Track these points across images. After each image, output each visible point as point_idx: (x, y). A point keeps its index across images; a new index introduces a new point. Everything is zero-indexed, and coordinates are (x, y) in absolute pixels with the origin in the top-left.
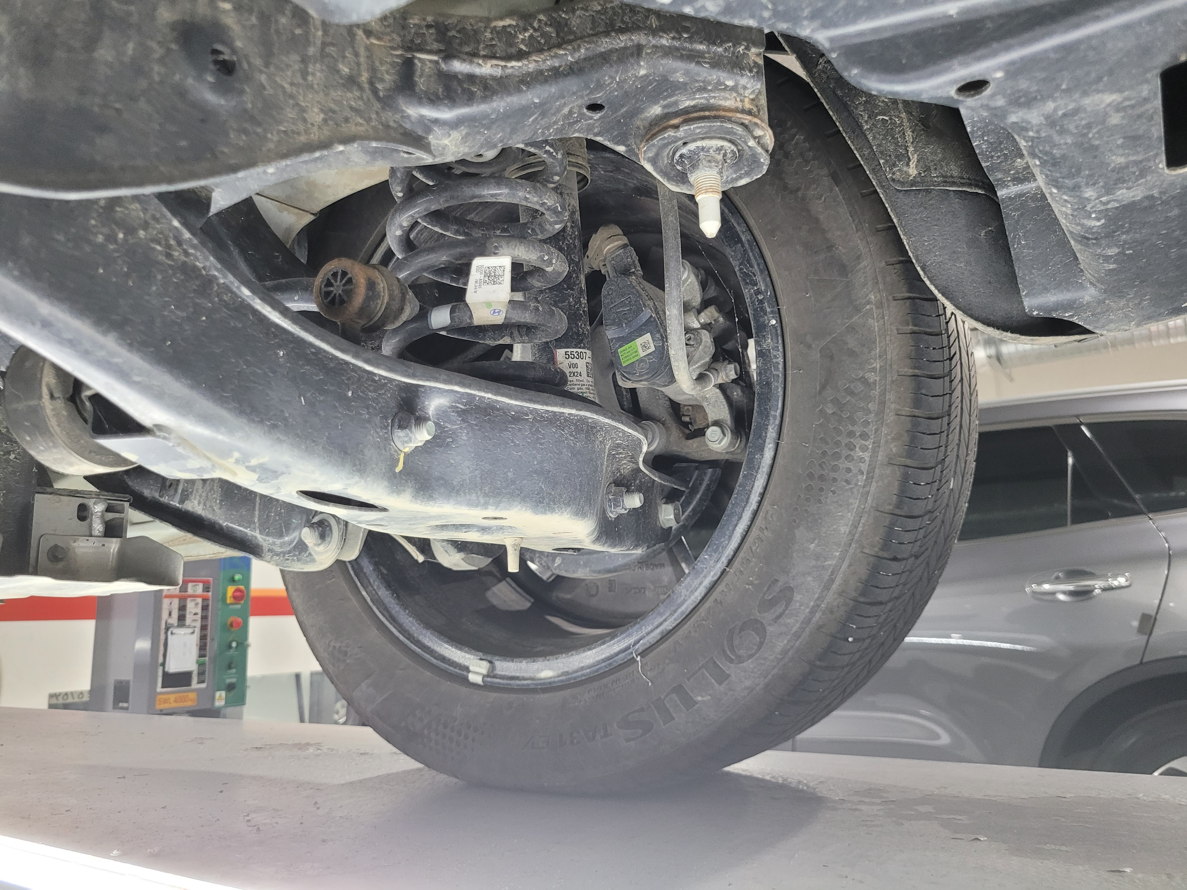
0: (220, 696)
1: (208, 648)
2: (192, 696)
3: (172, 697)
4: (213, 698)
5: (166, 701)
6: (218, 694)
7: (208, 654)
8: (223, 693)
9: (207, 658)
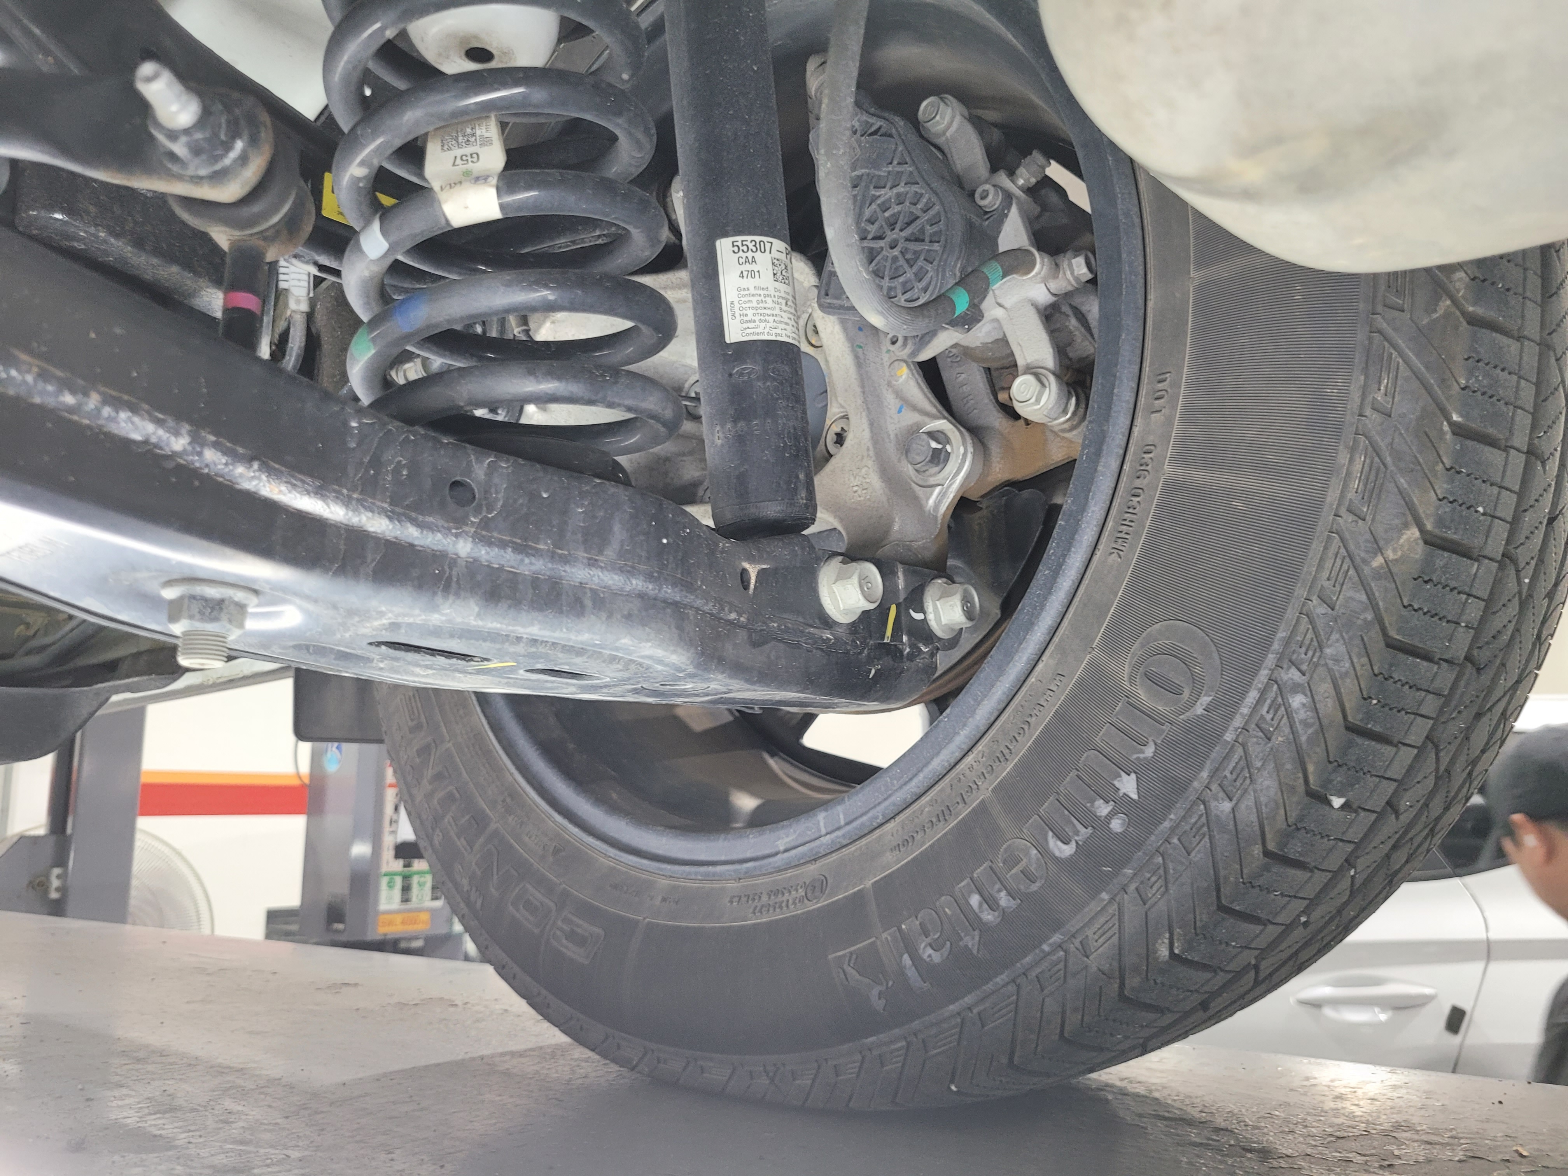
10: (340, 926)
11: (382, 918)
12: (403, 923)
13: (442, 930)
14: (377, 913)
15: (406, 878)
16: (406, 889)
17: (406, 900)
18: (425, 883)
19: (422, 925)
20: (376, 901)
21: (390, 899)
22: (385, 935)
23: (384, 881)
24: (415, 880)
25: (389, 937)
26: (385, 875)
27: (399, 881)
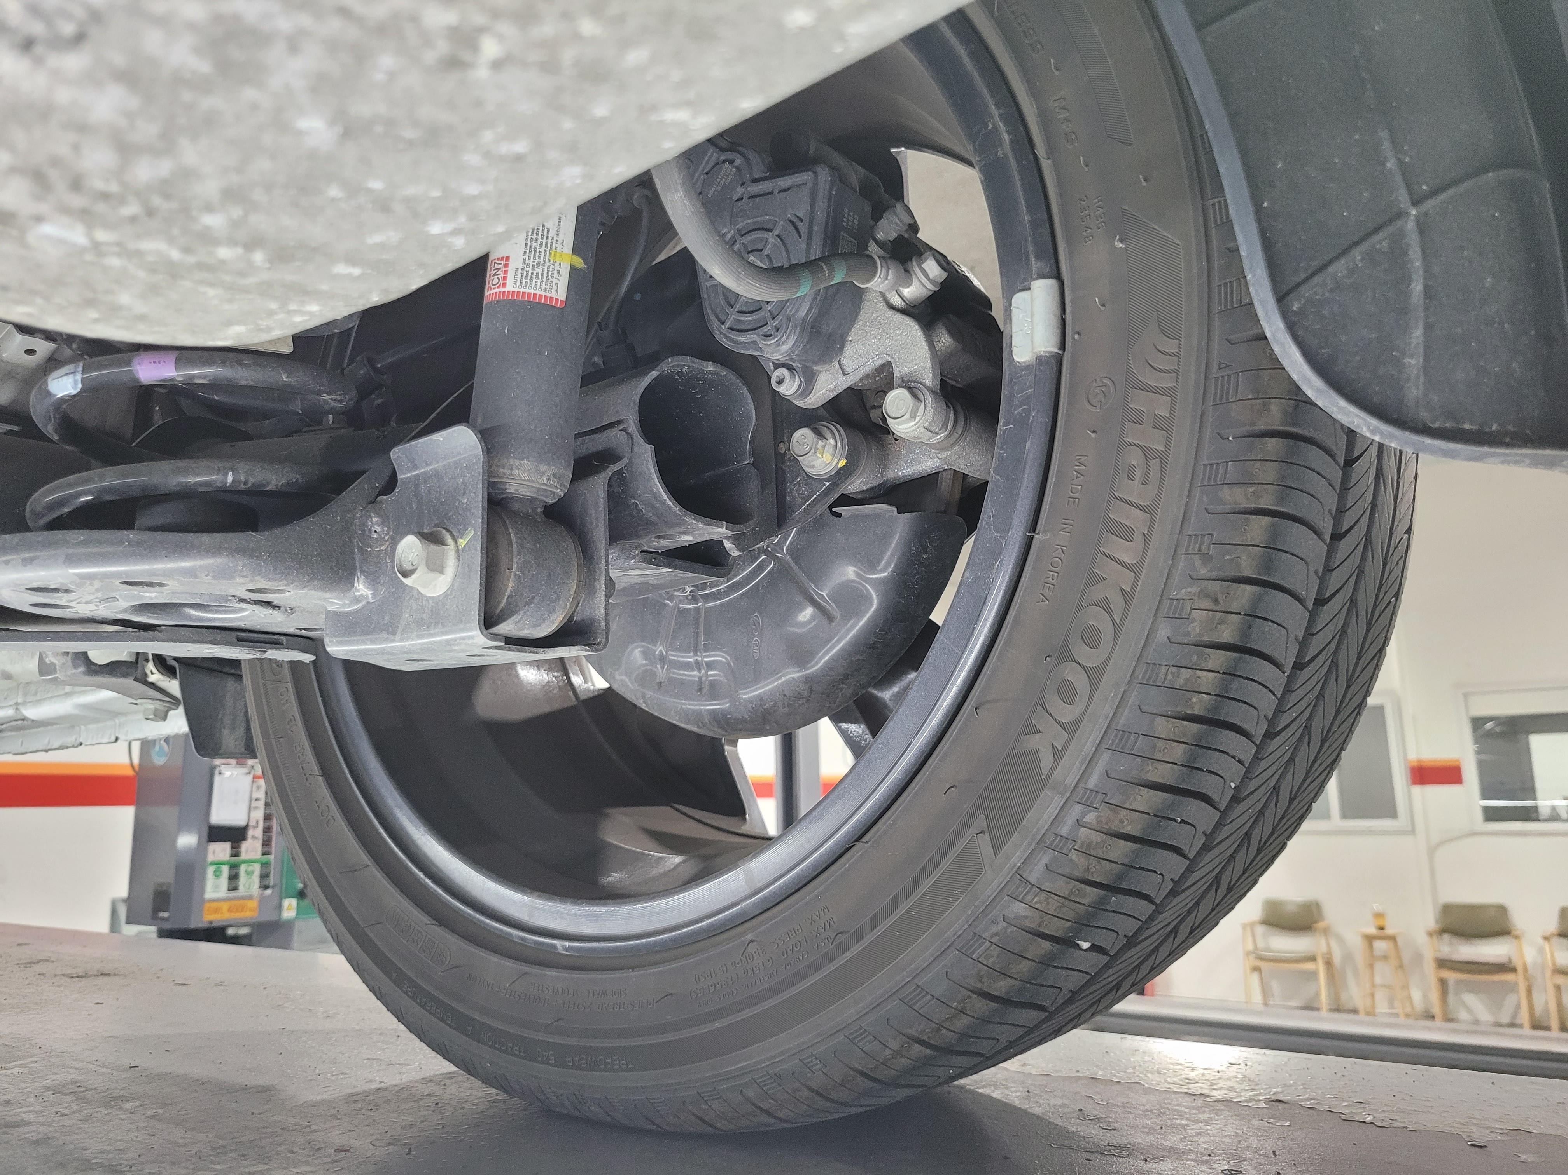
0: (290, 905)
1: (273, 843)
2: (253, 904)
3: (225, 906)
4: (279, 907)
5: (217, 911)
6: (287, 902)
7: (273, 852)
8: (294, 902)
9: (271, 857)
10: (165, 915)
11: (207, 905)
12: (229, 910)
13: (273, 918)
14: (203, 901)
15: (234, 867)
16: (234, 878)
17: (233, 888)
18: (253, 872)
19: (251, 912)
20: (203, 890)
21: (216, 887)
22: (211, 922)
23: (211, 870)
24: (243, 868)
25: (215, 925)
26: (212, 864)
27: (225, 870)
